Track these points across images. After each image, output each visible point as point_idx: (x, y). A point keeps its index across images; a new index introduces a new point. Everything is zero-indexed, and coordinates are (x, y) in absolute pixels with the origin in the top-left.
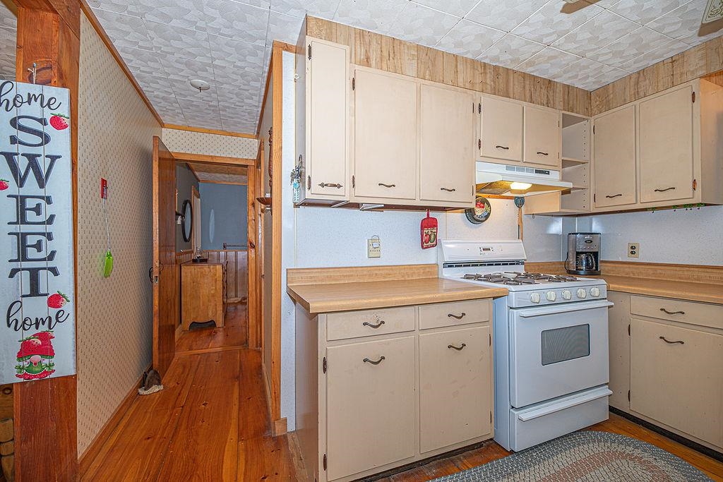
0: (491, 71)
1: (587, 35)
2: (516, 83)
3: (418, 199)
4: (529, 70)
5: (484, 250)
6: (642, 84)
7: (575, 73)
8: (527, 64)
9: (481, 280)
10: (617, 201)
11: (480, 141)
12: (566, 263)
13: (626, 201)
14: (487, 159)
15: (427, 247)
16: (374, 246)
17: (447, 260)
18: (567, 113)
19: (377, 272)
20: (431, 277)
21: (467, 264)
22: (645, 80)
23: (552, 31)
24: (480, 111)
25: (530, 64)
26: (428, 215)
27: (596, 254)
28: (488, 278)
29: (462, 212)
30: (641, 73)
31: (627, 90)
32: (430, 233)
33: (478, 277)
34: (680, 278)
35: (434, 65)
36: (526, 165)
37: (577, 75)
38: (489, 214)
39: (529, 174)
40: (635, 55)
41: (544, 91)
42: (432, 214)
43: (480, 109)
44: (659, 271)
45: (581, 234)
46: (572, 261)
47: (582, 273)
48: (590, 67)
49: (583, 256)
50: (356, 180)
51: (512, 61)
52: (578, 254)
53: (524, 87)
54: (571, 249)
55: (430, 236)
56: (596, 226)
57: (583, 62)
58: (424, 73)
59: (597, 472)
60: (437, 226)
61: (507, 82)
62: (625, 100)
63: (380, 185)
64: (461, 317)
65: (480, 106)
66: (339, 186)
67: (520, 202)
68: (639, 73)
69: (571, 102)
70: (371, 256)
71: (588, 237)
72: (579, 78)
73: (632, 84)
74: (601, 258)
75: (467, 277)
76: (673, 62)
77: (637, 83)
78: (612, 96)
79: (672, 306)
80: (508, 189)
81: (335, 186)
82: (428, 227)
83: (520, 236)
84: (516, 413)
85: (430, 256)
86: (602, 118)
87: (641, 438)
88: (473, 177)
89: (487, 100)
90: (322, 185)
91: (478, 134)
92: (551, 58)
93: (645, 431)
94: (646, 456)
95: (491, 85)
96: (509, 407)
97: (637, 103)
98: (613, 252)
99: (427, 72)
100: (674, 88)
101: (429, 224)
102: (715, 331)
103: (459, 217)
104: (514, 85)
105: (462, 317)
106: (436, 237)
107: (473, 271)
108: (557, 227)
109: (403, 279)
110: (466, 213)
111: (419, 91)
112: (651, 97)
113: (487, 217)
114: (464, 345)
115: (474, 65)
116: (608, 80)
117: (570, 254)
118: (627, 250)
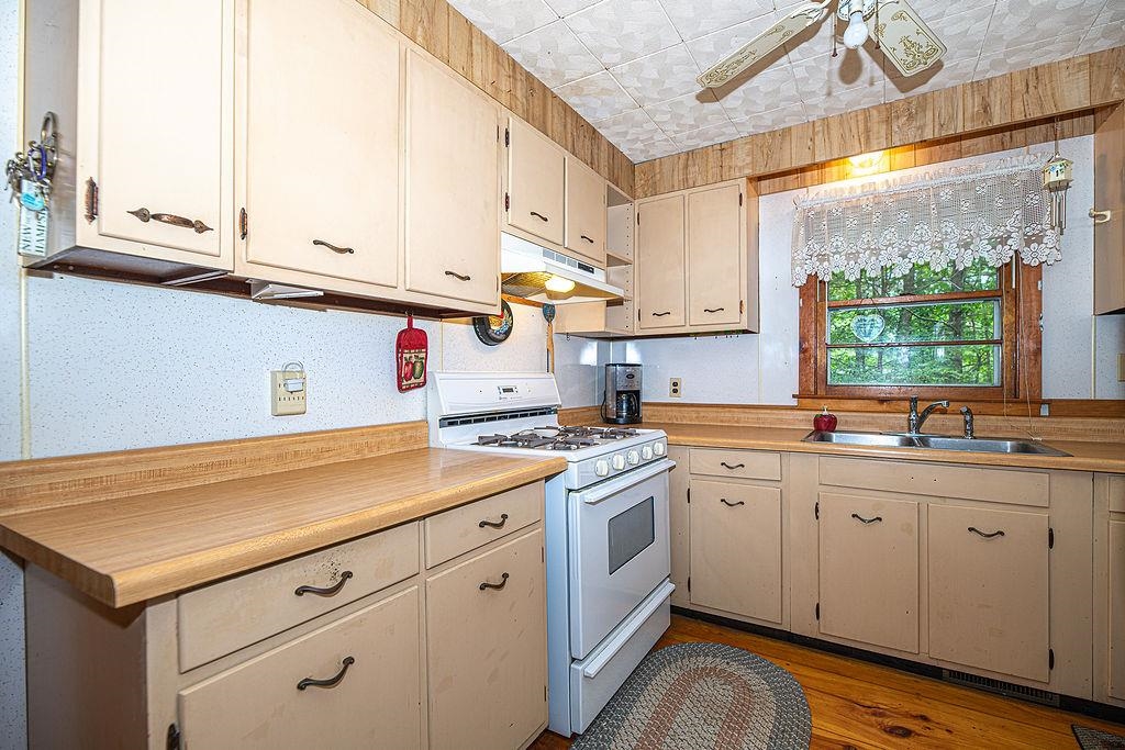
0: (523, 78)
1: (655, 75)
2: (556, 115)
3: (401, 287)
4: (572, 101)
5: (505, 390)
6: (691, 169)
7: (624, 130)
8: (572, 88)
9: (506, 445)
10: (666, 321)
11: (507, 197)
12: (604, 407)
13: (674, 322)
14: (517, 230)
15: (409, 388)
16: (289, 387)
17: (447, 412)
18: (613, 186)
19: (299, 448)
20: (416, 447)
21: (480, 418)
22: (694, 165)
23: (617, 46)
24: (507, 143)
25: (577, 90)
26: (410, 323)
27: (637, 393)
28: (516, 441)
29: (468, 324)
30: (691, 153)
31: (676, 173)
32: (413, 360)
33: (499, 440)
34: (722, 421)
35: (431, 21)
36: (569, 253)
37: (626, 133)
38: (510, 329)
39: (569, 268)
40: (692, 126)
41: (587, 142)
42: (418, 323)
43: (507, 138)
44: (702, 414)
45: (620, 365)
46: (612, 405)
47: (621, 420)
48: (644, 125)
49: (624, 397)
50: (250, 221)
51: (554, 73)
52: (619, 393)
53: (565, 126)
54: (610, 388)
55: (414, 365)
56: (632, 354)
57: (638, 115)
58: (414, 30)
59: (682, 714)
60: (426, 347)
61: (545, 107)
62: (673, 186)
63: (316, 242)
64: (502, 524)
65: (507, 133)
66: (201, 228)
67: (549, 313)
68: (688, 153)
69: (616, 171)
70: (280, 411)
71: (629, 370)
72: (628, 138)
73: (681, 167)
74: (643, 400)
75: (484, 441)
76: (722, 150)
77: (686, 167)
78: (658, 176)
79: (732, 458)
80: (542, 289)
81: (186, 223)
82: (410, 347)
83: (550, 368)
84: (580, 668)
85: (412, 407)
86: (646, 204)
87: (705, 637)
88: (497, 259)
89: (517, 126)
90: (143, 215)
91: (505, 185)
92: (605, 91)
93: (705, 627)
94: (720, 663)
95: (522, 103)
96: (568, 660)
97: (686, 192)
98: (654, 391)
99: (420, 29)
100: (722, 184)
101: (411, 342)
102: (770, 483)
103: (462, 331)
104: (553, 117)
105: (503, 521)
106: (424, 367)
107: (490, 429)
108: (590, 355)
109: (358, 457)
110: (474, 324)
111: (403, 62)
112: (701, 189)
113: (507, 333)
114: (505, 576)
115: (498, 56)
116: (656, 153)
117: (609, 395)
118: (669, 388)
